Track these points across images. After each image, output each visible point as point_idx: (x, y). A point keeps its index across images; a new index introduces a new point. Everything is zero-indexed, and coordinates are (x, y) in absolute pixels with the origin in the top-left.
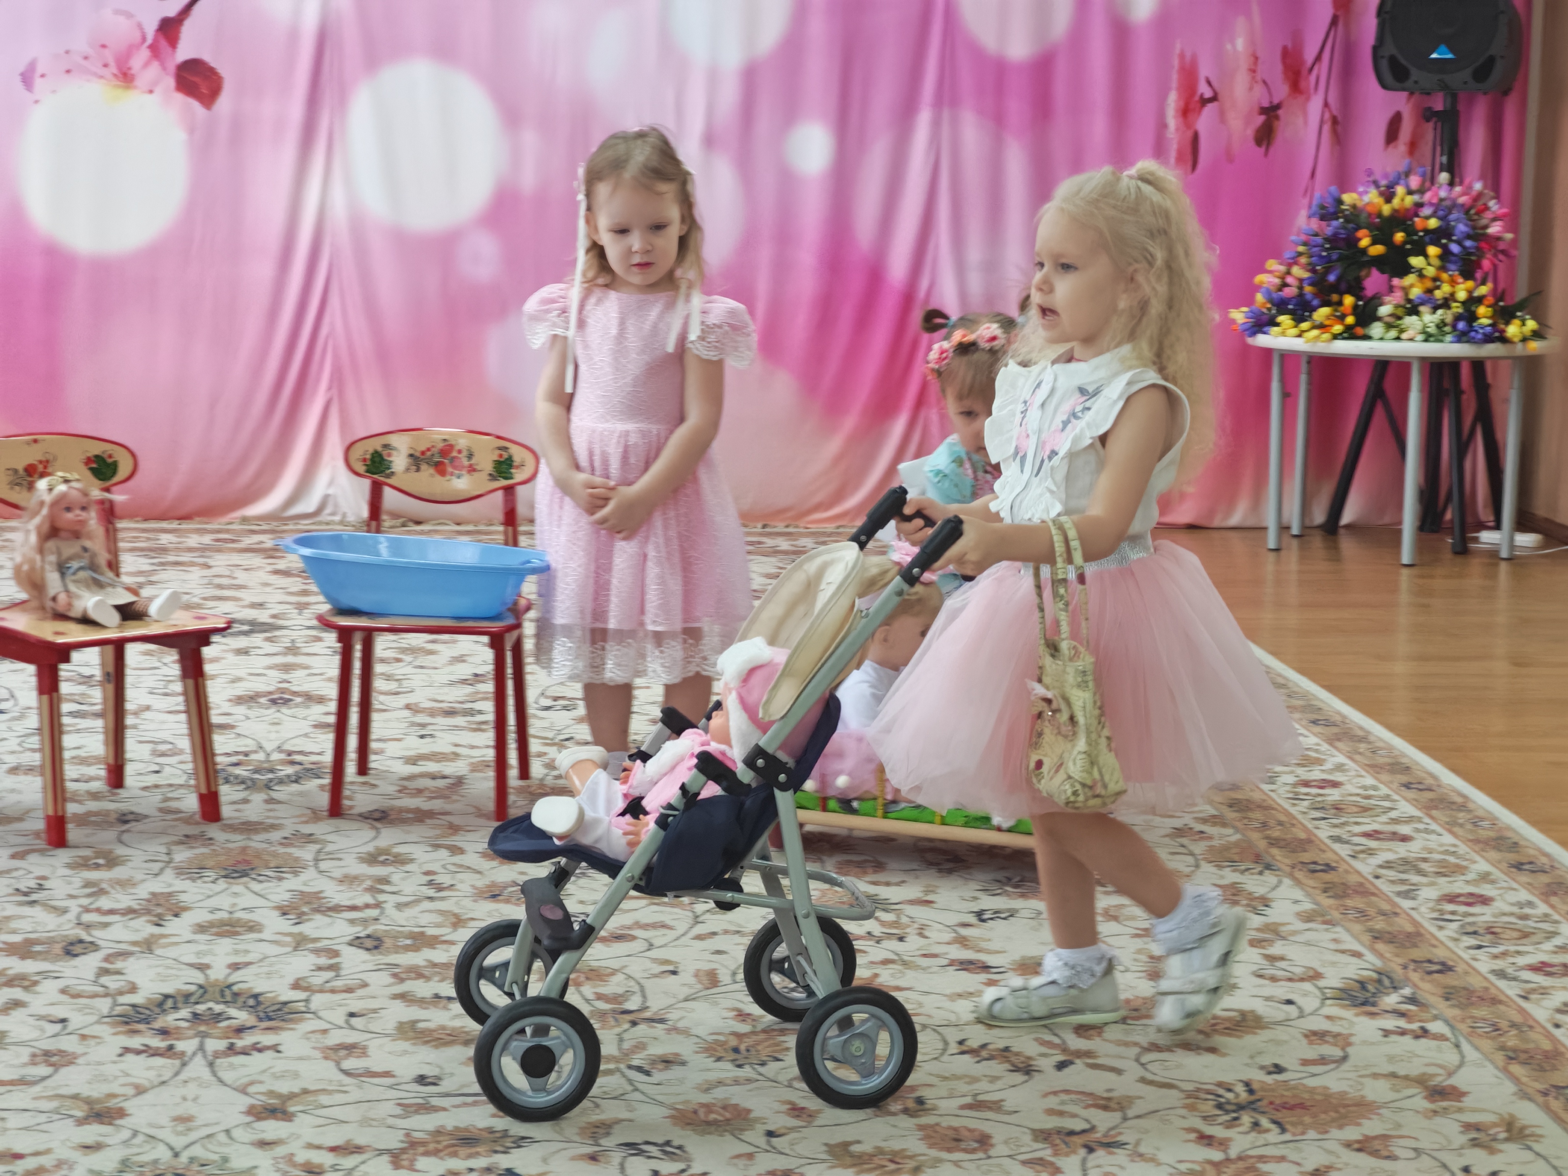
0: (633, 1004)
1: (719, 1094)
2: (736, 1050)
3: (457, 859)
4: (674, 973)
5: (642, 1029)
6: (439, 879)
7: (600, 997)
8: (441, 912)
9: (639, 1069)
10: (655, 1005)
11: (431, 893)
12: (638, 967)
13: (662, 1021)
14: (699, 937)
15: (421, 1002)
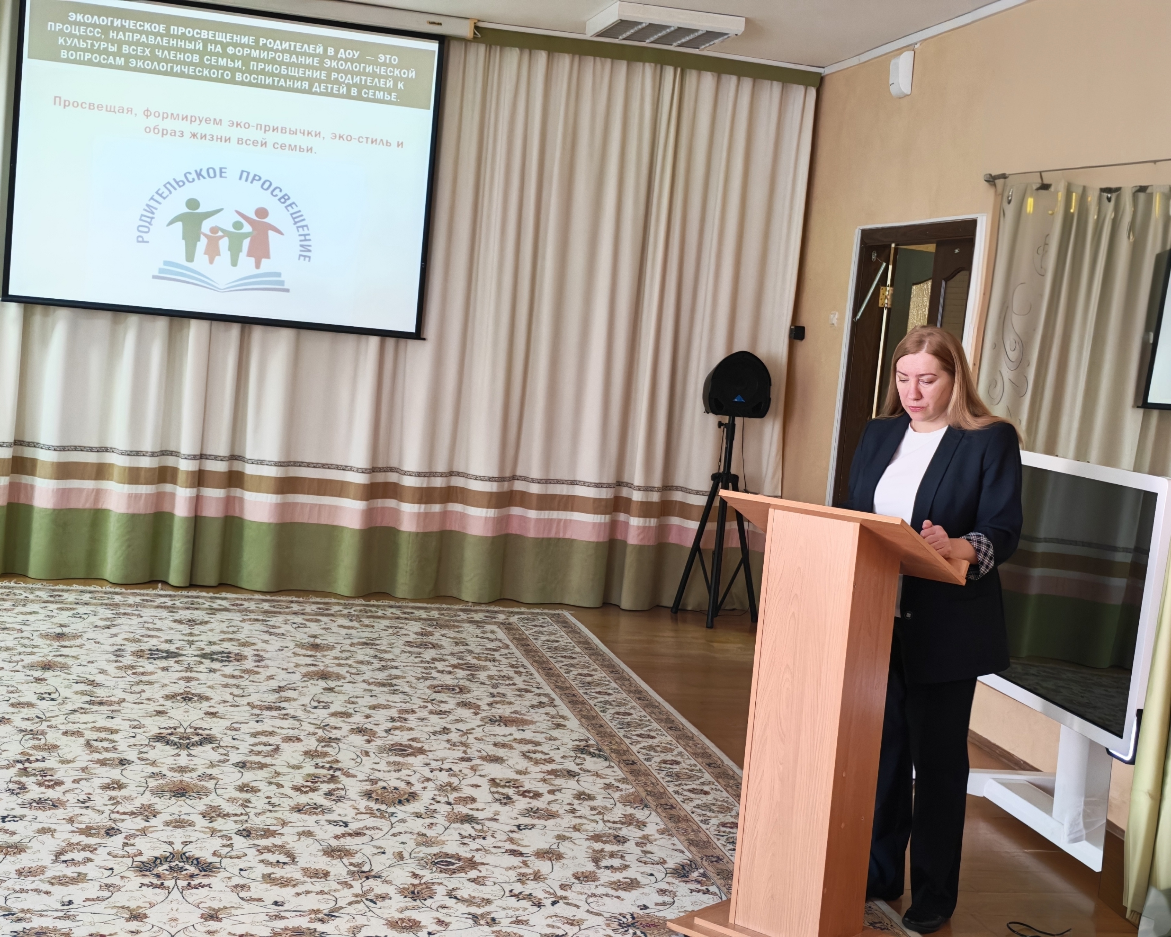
0: (366, 868)
1: (407, 914)
2: (413, 893)
3: (281, 790)
4: (384, 853)
5: (371, 882)
6: (273, 801)
7: (351, 864)
8: (276, 818)
9: (372, 901)
10: (376, 869)
11: (271, 808)
12: (368, 850)
13: (379, 877)
14: (394, 835)
15: (271, 864)
